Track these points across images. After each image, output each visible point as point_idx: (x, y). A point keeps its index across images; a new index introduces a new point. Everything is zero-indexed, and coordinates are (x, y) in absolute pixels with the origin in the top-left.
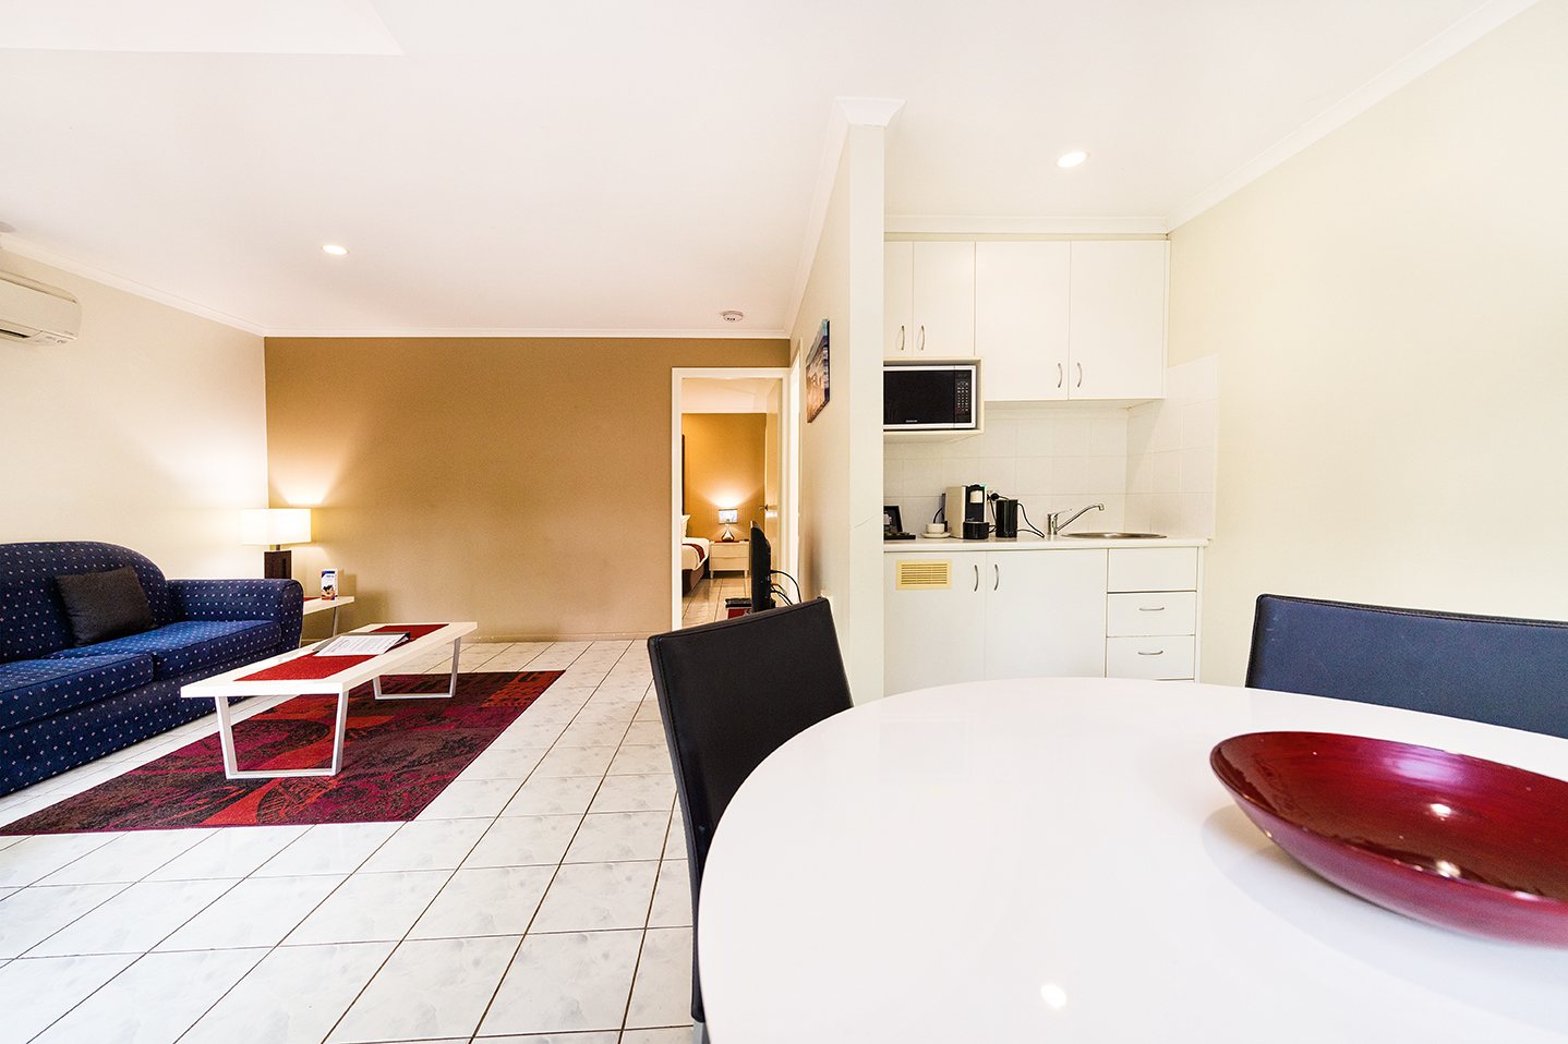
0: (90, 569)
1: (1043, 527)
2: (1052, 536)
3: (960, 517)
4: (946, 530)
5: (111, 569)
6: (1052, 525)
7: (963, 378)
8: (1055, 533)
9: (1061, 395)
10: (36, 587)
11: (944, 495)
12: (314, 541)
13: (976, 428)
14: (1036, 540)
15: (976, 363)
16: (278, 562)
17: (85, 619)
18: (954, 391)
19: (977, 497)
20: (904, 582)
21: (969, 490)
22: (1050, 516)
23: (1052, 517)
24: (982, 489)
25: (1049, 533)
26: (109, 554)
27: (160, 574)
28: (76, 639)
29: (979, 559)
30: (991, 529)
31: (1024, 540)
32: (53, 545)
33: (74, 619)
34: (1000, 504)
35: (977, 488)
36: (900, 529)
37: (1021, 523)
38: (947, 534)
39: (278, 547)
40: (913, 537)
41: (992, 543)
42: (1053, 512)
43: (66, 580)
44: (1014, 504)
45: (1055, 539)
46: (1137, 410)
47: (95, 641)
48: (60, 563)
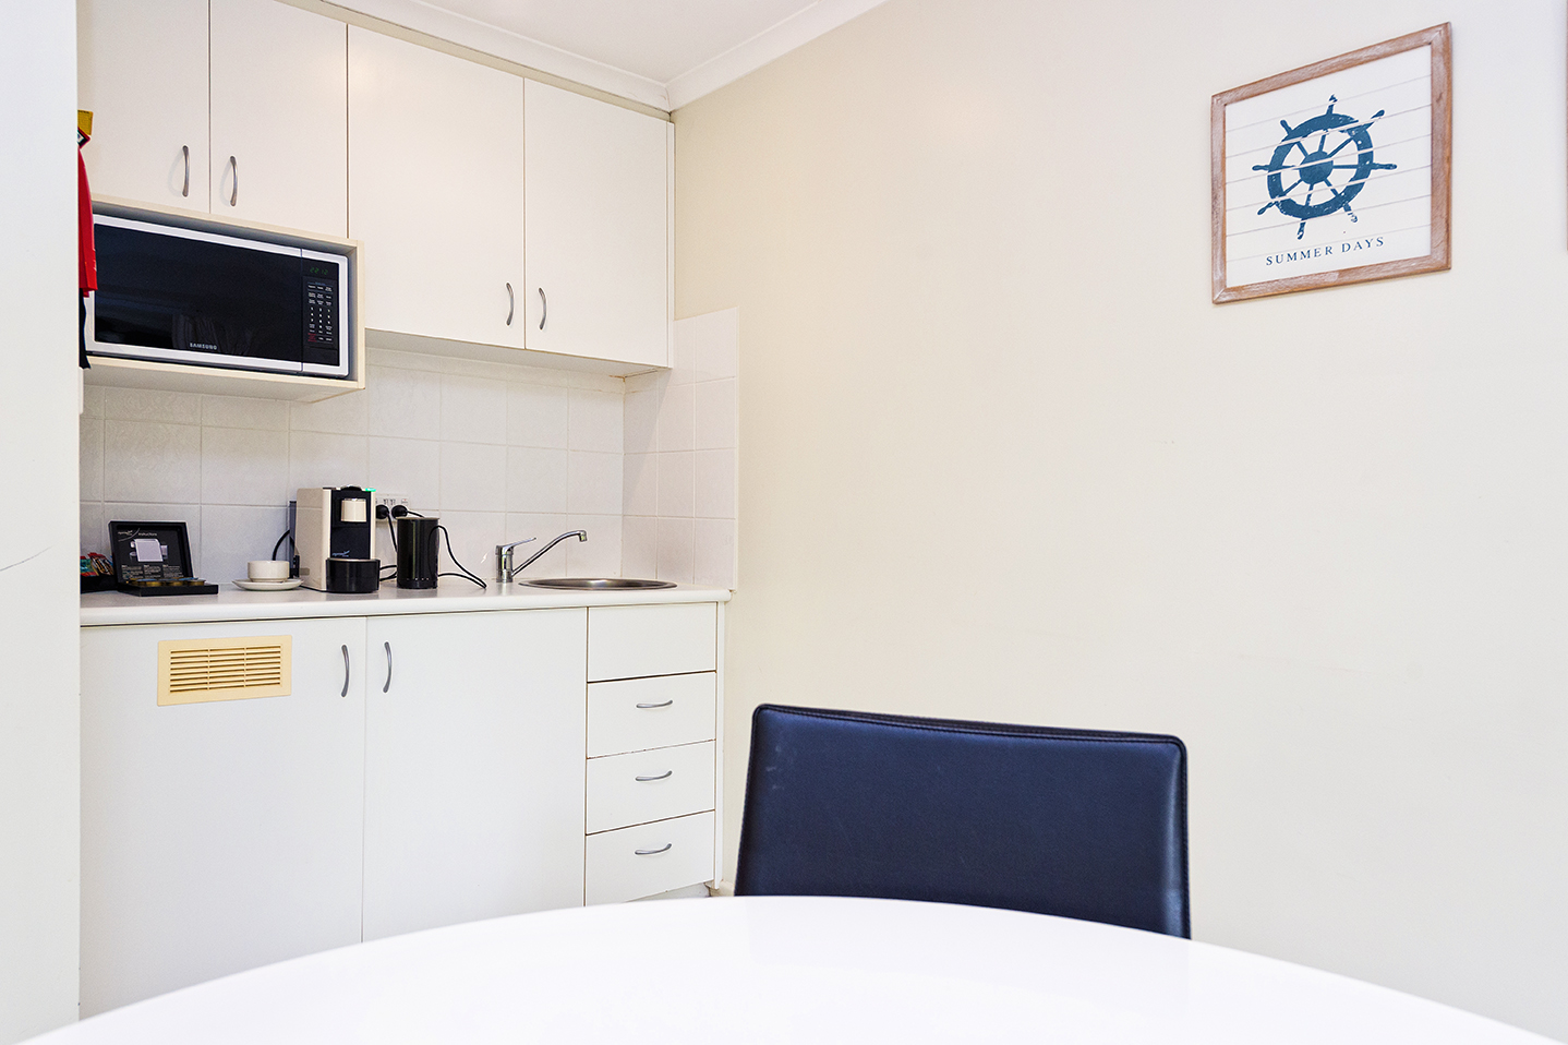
1: (486, 568)
2: (505, 585)
3: (319, 549)
4: (295, 572)
6: (504, 567)
7: (320, 277)
8: (510, 579)
9: (511, 338)
11: (293, 504)
13: (350, 377)
14: (472, 593)
15: (348, 253)
18: (304, 299)
19: (354, 511)
20: (178, 686)
21: (340, 497)
22: (500, 549)
23: (504, 551)
24: (366, 496)
25: (500, 580)
29: (350, 633)
30: (383, 574)
31: (450, 595)
34: (405, 527)
35: (354, 492)
36: (187, 569)
37: (444, 563)
38: (296, 582)
40: (213, 590)
41: (388, 600)
42: (506, 542)
44: (429, 528)
45: (510, 592)
46: (633, 379)
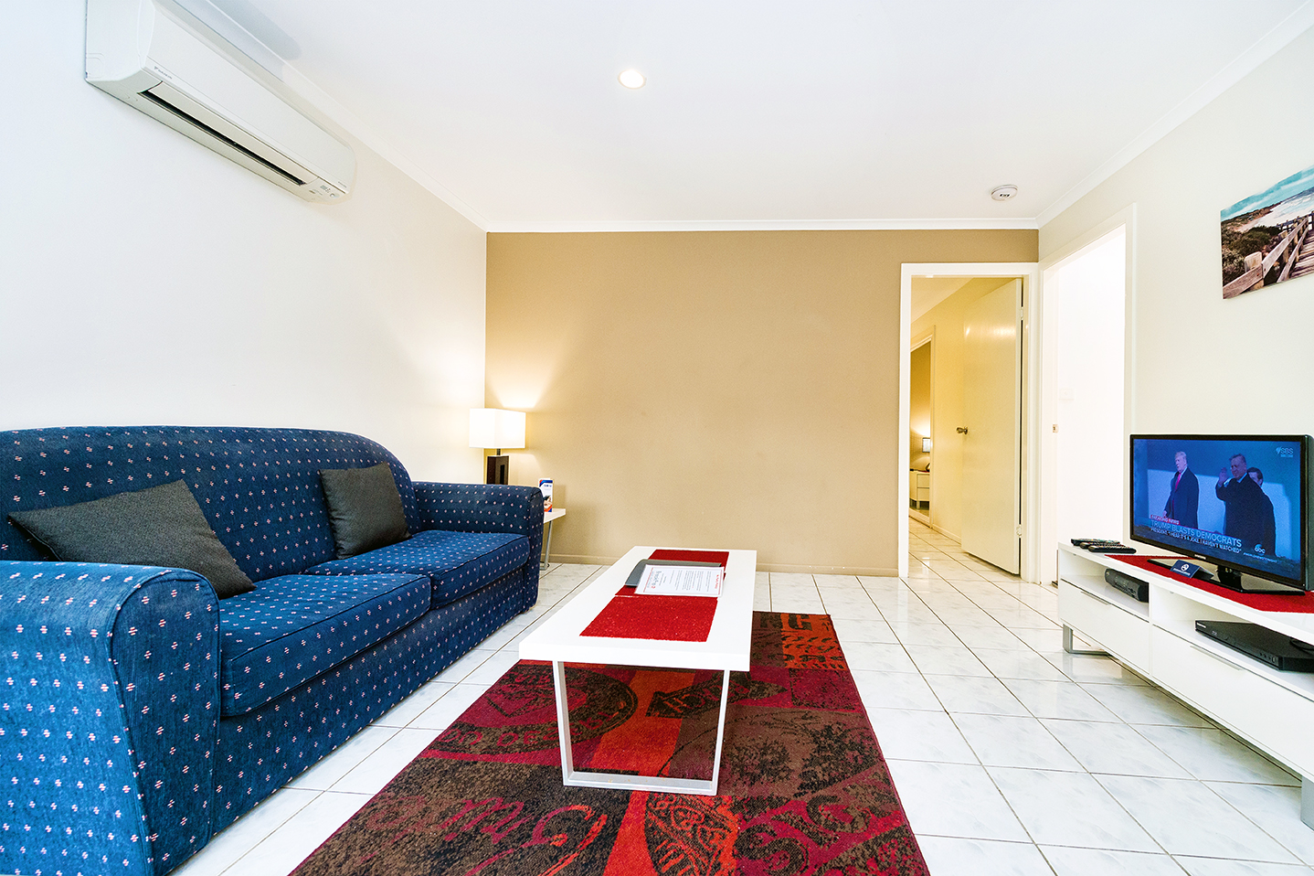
0: (349, 465)
5: (368, 466)
10: (302, 481)
12: (527, 448)
16: (497, 467)
17: (349, 525)
26: (363, 449)
27: (406, 474)
28: (338, 548)
32: (316, 434)
33: (337, 522)
39: (499, 451)
43: (332, 476)
47: (359, 551)
48: (323, 455)
